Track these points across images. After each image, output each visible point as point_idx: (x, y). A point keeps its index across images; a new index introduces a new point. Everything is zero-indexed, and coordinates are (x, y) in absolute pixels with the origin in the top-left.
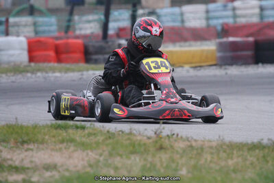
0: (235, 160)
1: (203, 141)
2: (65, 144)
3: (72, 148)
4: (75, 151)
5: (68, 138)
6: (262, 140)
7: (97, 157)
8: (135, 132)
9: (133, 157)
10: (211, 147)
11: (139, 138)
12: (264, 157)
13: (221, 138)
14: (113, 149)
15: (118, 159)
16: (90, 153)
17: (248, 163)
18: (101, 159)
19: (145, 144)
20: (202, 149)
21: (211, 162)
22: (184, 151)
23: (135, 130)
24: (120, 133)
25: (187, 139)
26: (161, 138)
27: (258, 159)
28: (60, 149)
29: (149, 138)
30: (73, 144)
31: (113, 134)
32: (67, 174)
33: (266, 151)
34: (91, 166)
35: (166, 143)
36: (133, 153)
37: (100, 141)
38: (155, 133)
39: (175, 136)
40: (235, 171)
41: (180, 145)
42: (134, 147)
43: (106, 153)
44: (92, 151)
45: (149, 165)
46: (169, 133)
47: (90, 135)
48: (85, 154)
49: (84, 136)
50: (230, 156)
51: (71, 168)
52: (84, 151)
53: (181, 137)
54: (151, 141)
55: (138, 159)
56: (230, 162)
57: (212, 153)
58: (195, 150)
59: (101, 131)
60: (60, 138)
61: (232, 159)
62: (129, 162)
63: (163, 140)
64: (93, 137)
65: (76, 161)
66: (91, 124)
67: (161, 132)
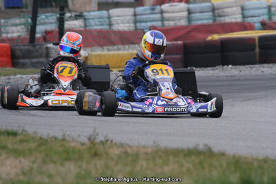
0: (171, 167)
1: (138, 148)
3: (4, 156)
4: (8, 158)
6: (198, 145)
7: (30, 164)
8: (68, 138)
9: (66, 164)
10: (146, 153)
11: (72, 144)
12: (200, 163)
13: (156, 144)
14: (47, 155)
15: (52, 165)
16: (23, 160)
17: (184, 169)
18: (35, 166)
19: (79, 151)
20: (137, 155)
21: (147, 169)
22: (119, 157)
23: (68, 136)
24: (53, 139)
25: (122, 145)
26: (95, 145)
27: (194, 165)
29: (83, 144)
30: (4, 152)
31: (46, 141)
33: (202, 157)
34: (24, 173)
35: (101, 149)
36: (68, 159)
37: (33, 148)
38: (89, 139)
39: (109, 142)
41: (115, 152)
42: (68, 153)
43: (39, 160)
44: (25, 158)
45: (83, 172)
46: (103, 139)
47: (22, 141)
48: (17, 161)
50: (166, 163)
51: (4, 176)
52: (16, 158)
53: (116, 144)
54: (84, 147)
55: (72, 167)
56: (166, 169)
57: (147, 160)
58: (130, 156)
59: (33, 137)
61: (168, 165)
62: (63, 169)
63: (97, 146)
64: (25, 144)
65: (9, 168)
66: (23, 131)
67: (95, 138)
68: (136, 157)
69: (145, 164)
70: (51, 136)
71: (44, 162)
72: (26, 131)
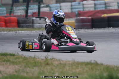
1: (66, 61)
2: (5, 62)
3: (8, 64)
4: (10, 65)
5: (7, 59)
6: (91, 61)
7: (19, 68)
8: (36, 57)
9: (35, 68)
10: (69, 64)
11: (38, 60)
12: (92, 68)
13: (74, 60)
14: (27, 64)
15: (28, 68)
16: (16, 66)
17: (85, 71)
18: (21, 69)
19: (40, 62)
20: (65, 64)
21: (69, 70)
22: (57, 65)
24: (30, 57)
25: (59, 60)
26: (48, 60)
27: (89, 69)
28: (3, 64)
29: (42, 60)
30: (9, 62)
31: (27, 58)
32: (5, 75)
33: (93, 65)
34: (16, 72)
35: (50, 62)
36: (35, 66)
37: (21, 61)
38: (45, 58)
39: (54, 59)
40: (79, 74)
42: (36, 63)
43: (23, 66)
44: (17, 65)
45: (41, 72)
46: (51, 58)
47: (16, 58)
48: (14, 66)
49: (14, 59)
51: (7, 73)
52: (13, 65)
53: (57, 59)
54: (43, 61)
55: (37, 69)
56: (77, 70)
57: (69, 66)
58: (62, 65)
59: (21, 56)
60: (3, 60)
61: (78, 69)
62: (33, 70)
63: (48, 61)
64: (18, 59)
65: (10, 70)
66: (17, 54)
67: (48, 57)
68: (64, 65)
69: (68, 68)
70: (29, 56)
71: (25, 67)
72: (19, 54)
